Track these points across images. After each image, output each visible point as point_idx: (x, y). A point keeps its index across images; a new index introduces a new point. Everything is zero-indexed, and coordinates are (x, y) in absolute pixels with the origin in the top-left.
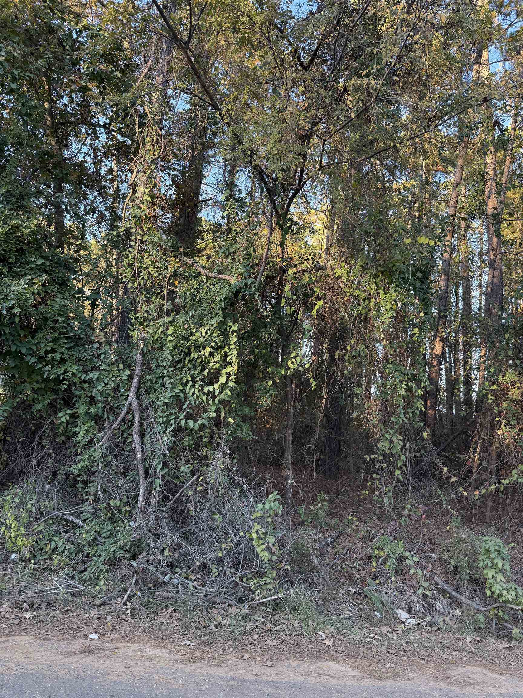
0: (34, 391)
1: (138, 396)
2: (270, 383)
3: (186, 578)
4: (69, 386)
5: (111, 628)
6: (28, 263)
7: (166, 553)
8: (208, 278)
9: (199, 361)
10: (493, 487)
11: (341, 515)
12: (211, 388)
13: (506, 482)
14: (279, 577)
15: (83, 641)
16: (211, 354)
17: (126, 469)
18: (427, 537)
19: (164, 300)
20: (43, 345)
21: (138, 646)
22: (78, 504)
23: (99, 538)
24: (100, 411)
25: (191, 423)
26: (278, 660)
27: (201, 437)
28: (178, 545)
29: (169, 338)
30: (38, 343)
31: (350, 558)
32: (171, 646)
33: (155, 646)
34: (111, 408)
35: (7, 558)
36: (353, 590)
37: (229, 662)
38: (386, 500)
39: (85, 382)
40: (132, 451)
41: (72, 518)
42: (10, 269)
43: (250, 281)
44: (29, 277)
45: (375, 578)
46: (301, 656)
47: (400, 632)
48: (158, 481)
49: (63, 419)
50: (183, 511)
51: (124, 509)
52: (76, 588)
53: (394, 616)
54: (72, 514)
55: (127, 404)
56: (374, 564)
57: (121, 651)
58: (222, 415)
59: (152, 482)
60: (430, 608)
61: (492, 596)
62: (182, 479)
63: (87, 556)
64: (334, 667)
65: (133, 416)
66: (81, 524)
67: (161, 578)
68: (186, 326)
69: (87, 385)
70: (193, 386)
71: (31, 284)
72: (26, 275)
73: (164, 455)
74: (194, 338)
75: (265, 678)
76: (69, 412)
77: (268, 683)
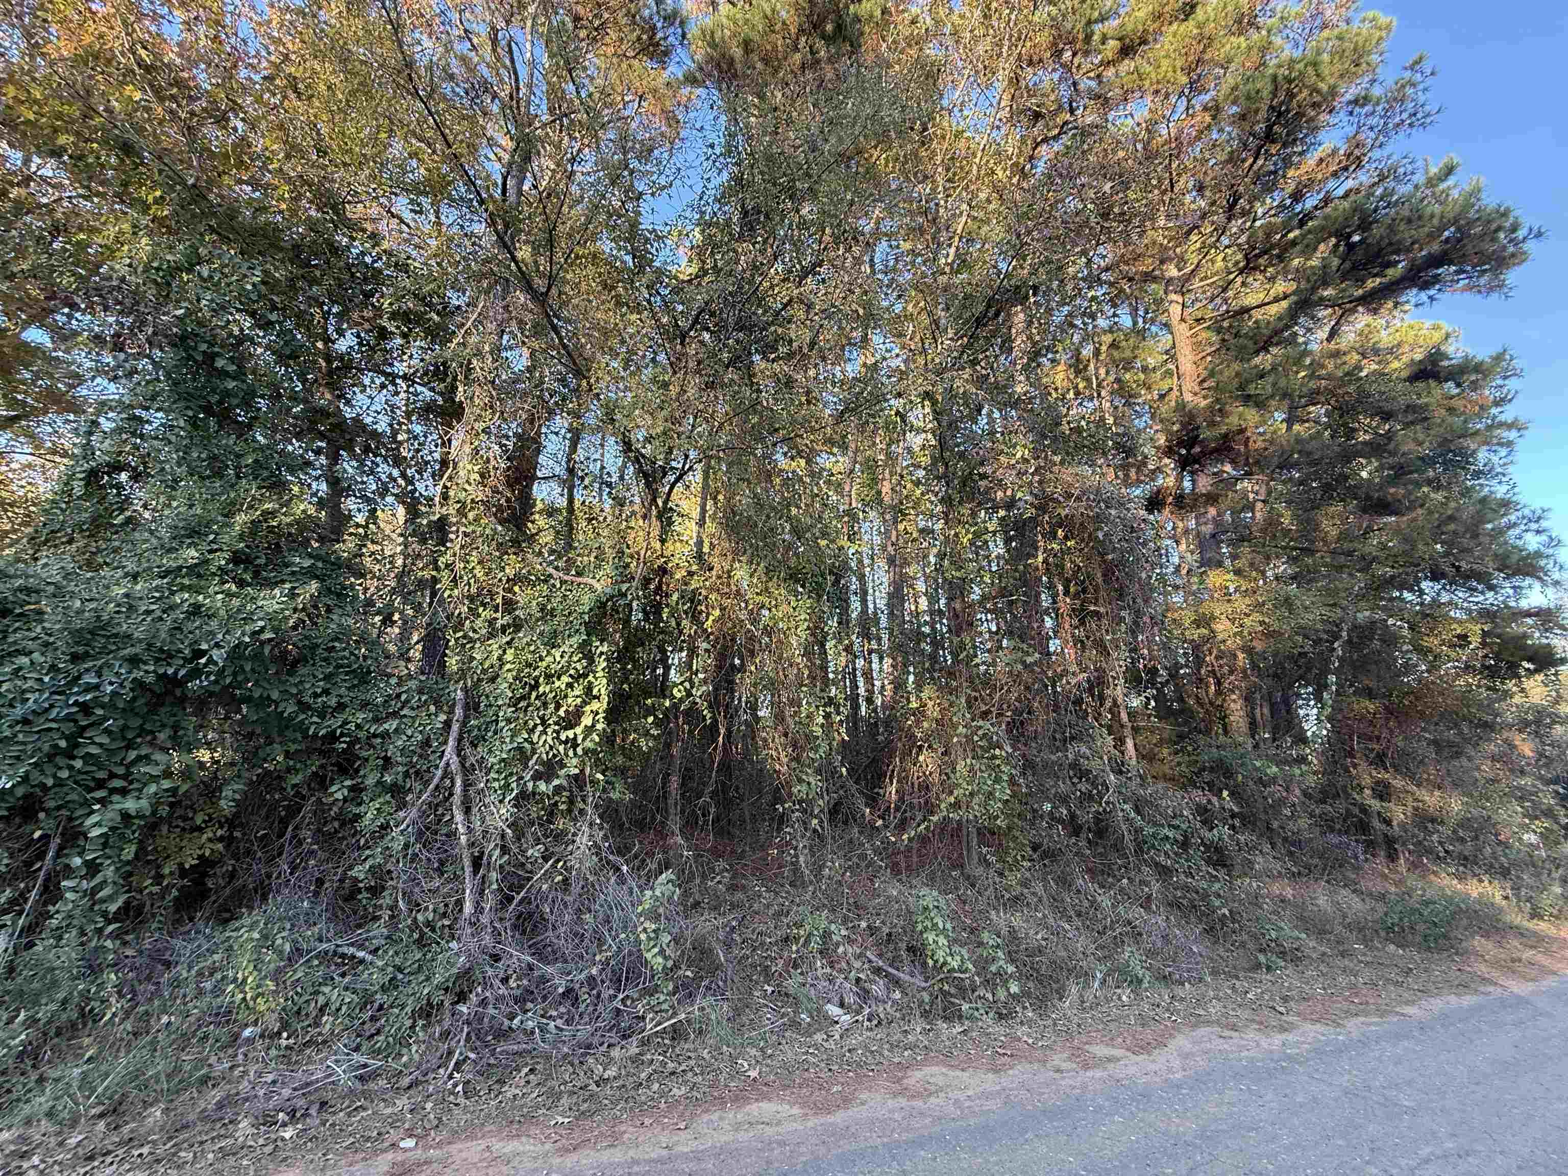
0: (287, 755)
1: (459, 751)
2: (651, 719)
3: (542, 1016)
4: (351, 744)
5: (435, 1122)
6: (287, 566)
7: (512, 983)
8: (563, 582)
9: (551, 696)
10: (922, 827)
11: (744, 887)
12: (570, 734)
13: (935, 818)
14: (677, 989)
15: (390, 1156)
16: (570, 686)
17: (442, 863)
18: (851, 900)
19: (496, 611)
20: (307, 686)
21: (483, 1144)
22: (359, 926)
23: (400, 976)
24: (400, 778)
25: (542, 786)
26: (692, 1117)
27: (556, 804)
28: (530, 968)
29: (508, 666)
30: (301, 682)
31: (762, 944)
32: (535, 1131)
33: (510, 1137)
34: (417, 773)
35: (236, 1037)
36: (770, 989)
37: (626, 1136)
38: (802, 859)
39: (375, 736)
40: (452, 835)
41: (352, 950)
42: (256, 574)
43: (624, 587)
44: (288, 586)
45: (795, 966)
46: (721, 1102)
47: (837, 1037)
48: (494, 875)
49: (339, 796)
50: (533, 914)
51: (439, 924)
52: (365, 1066)
53: (827, 1017)
54: (352, 945)
55: (442, 764)
57: (458, 1158)
58: (588, 771)
59: (484, 877)
60: (865, 995)
61: (935, 966)
62: (529, 867)
63: (381, 1008)
64: (768, 1108)
65: (453, 781)
66: (369, 957)
67: (507, 1022)
68: (532, 648)
69: (379, 740)
70: (544, 732)
71: (292, 595)
72: (283, 582)
73: (503, 836)
74: (544, 664)
75: (680, 1149)
76: (348, 783)
77: (685, 1157)
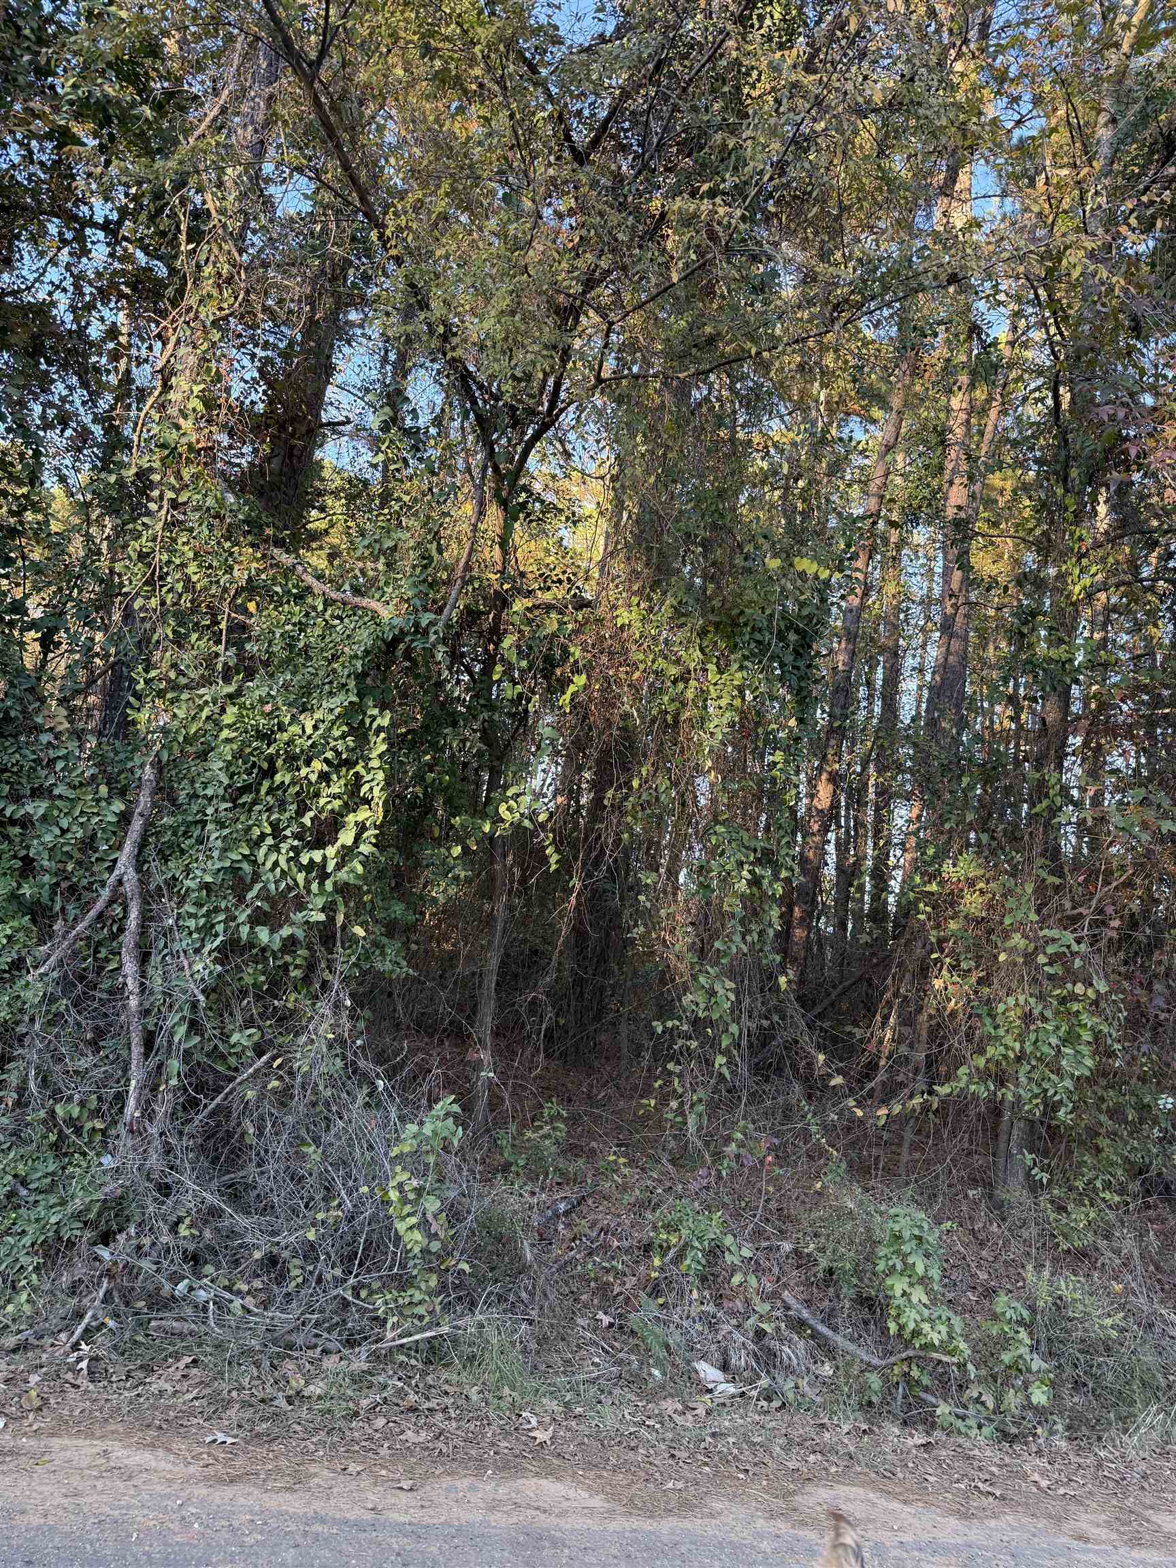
1: (140, 862)
2: (457, 851)
3: (228, 1289)
5: (37, 1403)
7: (183, 1231)
8: (327, 603)
9: (293, 790)
10: (917, 1100)
11: (593, 1152)
12: (317, 856)
13: (943, 1090)
14: (443, 1288)
16: (324, 777)
17: (100, 1033)
18: (773, 1205)
19: (218, 642)
21: (99, 1445)
23: (24, 1192)
24: (45, 893)
25: (263, 934)
26: (427, 1476)
27: (286, 966)
28: (216, 1213)
29: (225, 734)
31: (605, 1247)
32: (179, 1445)
33: (141, 1446)
34: (72, 889)
36: (606, 1320)
37: (316, 1480)
38: (692, 1120)
39: (12, 822)
40: (117, 992)
43: (425, 618)
45: (656, 1292)
46: (480, 1466)
47: (701, 1411)
48: (175, 1065)
50: (230, 1135)
51: (88, 1125)
53: (692, 1377)
55: (112, 880)
56: (657, 1262)
57: (59, 1458)
58: (340, 918)
59: (160, 1066)
60: (768, 1359)
61: (900, 1335)
62: (233, 1061)
64: (552, 1489)
65: (125, 910)
67: (167, 1287)
68: (268, 708)
69: (17, 830)
70: (275, 848)
73: (194, 1005)
74: (285, 736)
75: (395, 1516)
77: (399, 1528)
